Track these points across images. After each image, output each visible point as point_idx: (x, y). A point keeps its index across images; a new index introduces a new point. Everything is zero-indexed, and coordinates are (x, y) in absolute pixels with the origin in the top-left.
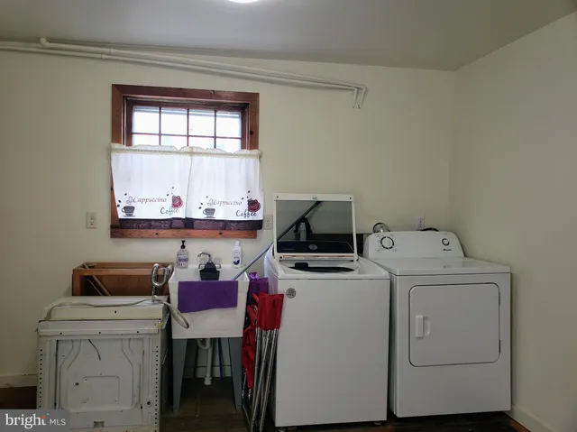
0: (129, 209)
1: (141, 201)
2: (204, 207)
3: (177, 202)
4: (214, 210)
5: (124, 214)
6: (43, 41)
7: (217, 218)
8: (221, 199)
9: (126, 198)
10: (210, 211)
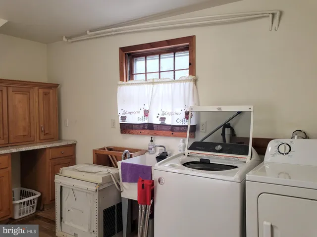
0: (124, 118)
1: (130, 113)
2: (160, 116)
3: (146, 113)
4: (165, 118)
5: (121, 121)
6: (88, 32)
7: (167, 124)
8: (170, 111)
9: (122, 111)
10: (163, 119)
